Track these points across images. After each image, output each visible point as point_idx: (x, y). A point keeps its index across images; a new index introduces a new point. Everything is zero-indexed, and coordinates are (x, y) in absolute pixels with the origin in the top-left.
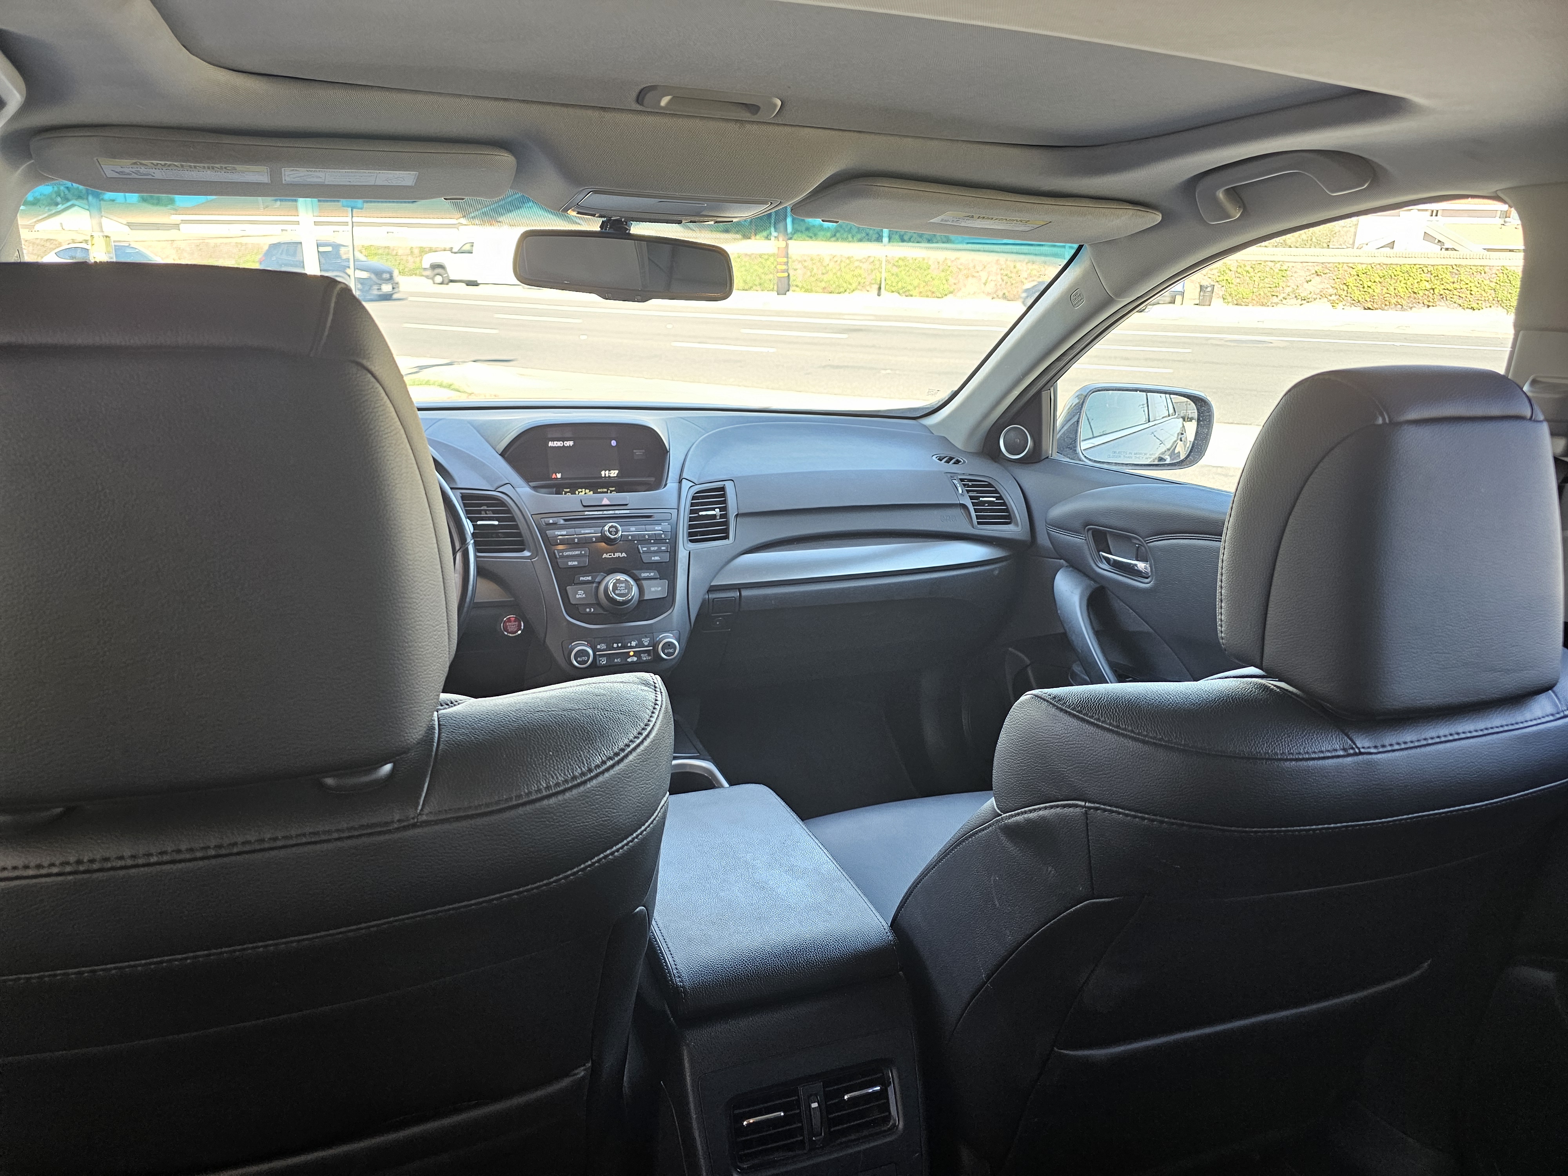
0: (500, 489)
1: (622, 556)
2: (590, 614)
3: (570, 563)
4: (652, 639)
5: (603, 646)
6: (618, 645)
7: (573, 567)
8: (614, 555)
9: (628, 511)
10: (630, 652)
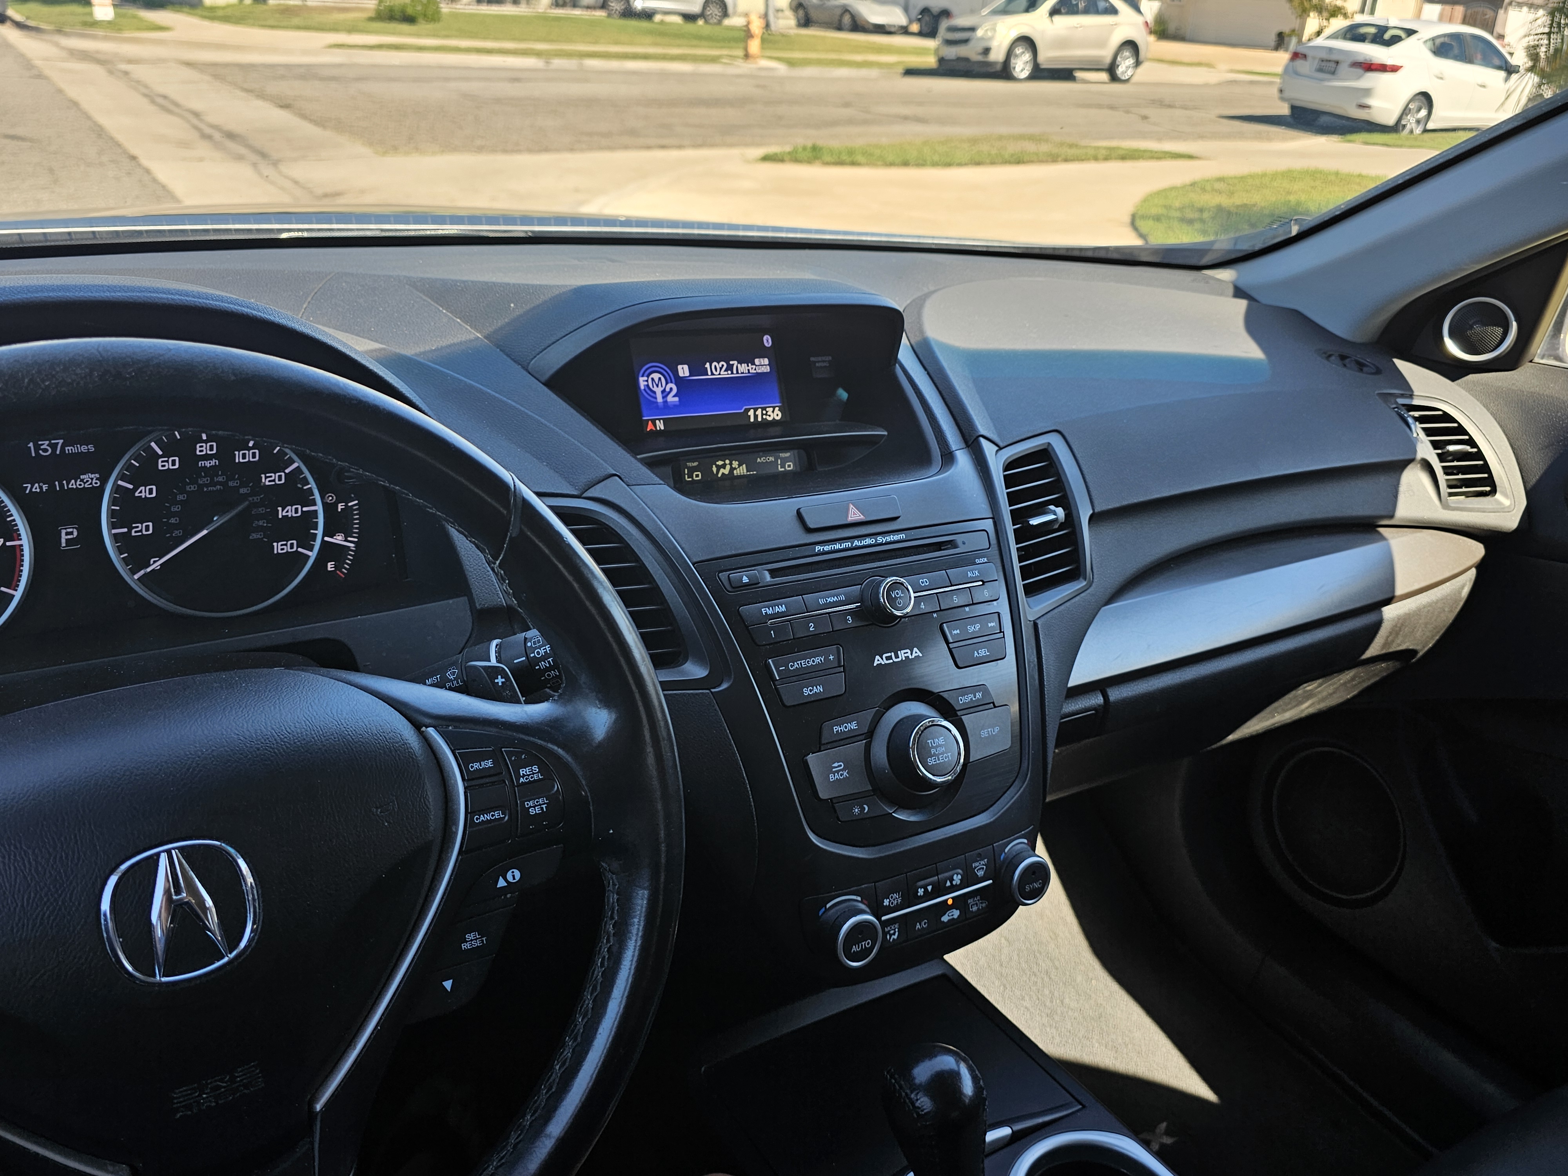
0: (593, 492)
1: (914, 655)
2: (862, 820)
3: (806, 692)
4: (994, 858)
5: (895, 898)
6: (926, 890)
7: (817, 702)
8: (897, 657)
9: (902, 536)
10: (947, 900)
